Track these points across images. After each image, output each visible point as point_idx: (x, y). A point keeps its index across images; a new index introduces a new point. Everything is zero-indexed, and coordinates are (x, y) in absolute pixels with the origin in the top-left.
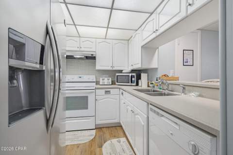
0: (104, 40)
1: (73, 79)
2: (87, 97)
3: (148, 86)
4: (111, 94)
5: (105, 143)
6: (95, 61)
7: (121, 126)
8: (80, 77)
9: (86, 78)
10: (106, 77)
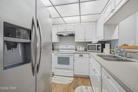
0: (80, 24)
1: (63, 47)
2: (69, 58)
3: (111, 53)
4: (83, 57)
5: (77, 87)
6: (74, 37)
7: (90, 78)
8: (67, 46)
9: (69, 47)
10: (81, 46)
